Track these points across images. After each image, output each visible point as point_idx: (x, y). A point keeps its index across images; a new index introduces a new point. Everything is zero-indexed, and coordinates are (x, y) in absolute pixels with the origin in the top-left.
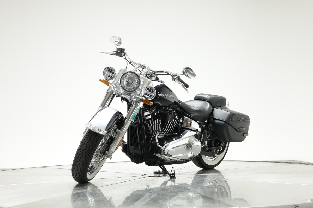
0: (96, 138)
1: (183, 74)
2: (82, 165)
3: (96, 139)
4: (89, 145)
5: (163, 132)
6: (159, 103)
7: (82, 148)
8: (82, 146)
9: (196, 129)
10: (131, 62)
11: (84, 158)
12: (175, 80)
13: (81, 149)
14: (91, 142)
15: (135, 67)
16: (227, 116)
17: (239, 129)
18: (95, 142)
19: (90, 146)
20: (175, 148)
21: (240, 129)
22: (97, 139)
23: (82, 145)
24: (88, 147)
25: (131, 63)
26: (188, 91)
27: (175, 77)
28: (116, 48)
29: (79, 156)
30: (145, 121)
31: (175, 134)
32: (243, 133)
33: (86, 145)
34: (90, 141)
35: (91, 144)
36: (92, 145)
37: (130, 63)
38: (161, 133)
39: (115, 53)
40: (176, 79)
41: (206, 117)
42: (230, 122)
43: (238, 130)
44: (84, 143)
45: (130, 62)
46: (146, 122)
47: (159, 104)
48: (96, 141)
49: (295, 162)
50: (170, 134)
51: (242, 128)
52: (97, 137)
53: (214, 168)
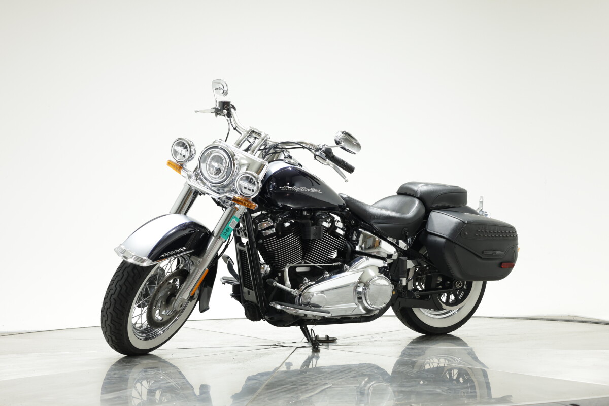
1: (335, 145)
2: (111, 323)
3: (132, 274)
4: (120, 285)
5: (307, 261)
6: (289, 205)
9: (388, 255)
10: (237, 127)
11: (113, 310)
12: (317, 157)
14: (123, 280)
15: (241, 134)
17: (483, 252)
19: (122, 288)
20: (325, 293)
21: (486, 252)
24: (118, 289)
26: (346, 179)
27: (317, 153)
28: (216, 101)
30: (261, 239)
31: (334, 264)
32: (498, 262)
34: (122, 278)
35: (124, 283)
37: (235, 129)
38: (303, 263)
39: (215, 110)
40: (318, 155)
41: (406, 229)
43: (481, 256)
45: (235, 126)
46: (264, 241)
47: (291, 207)
50: (325, 264)
51: (492, 252)
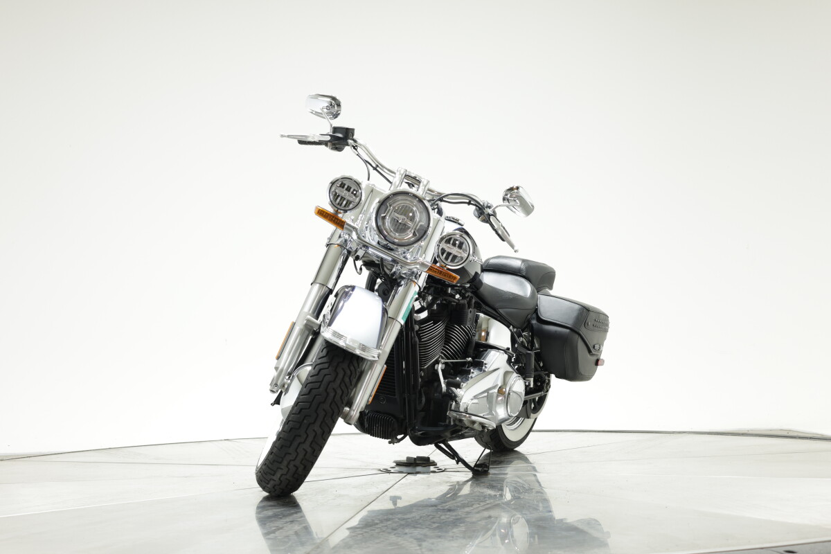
0: (350, 370)
1: (502, 203)
4: (333, 389)
7: (314, 398)
8: (314, 392)
10: (377, 166)
11: (320, 426)
13: (311, 400)
14: (338, 382)
16: (575, 314)
17: (594, 347)
18: (347, 379)
19: (336, 392)
22: (351, 374)
23: (313, 390)
24: (331, 394)
25: (378, 169)
26: (516, 248)
27: (490, 212)
29: (305, 421)
30: (416, 324)
31: (467, 360)
32: (595, 358)
33: (326, 390)
36: (342, 390)
37: (375, 169)
38: (440, 358)
39: (328, 138)
40: (492, 215)
42: (583, 331)
43: (592, 351)
44: (319, 384)
45: (374, 166)
46: (420, 328)
48: (350, 379)
49: (785, 434)
50: (457, 359)
52: (352, 368)
53: (516, 449)
